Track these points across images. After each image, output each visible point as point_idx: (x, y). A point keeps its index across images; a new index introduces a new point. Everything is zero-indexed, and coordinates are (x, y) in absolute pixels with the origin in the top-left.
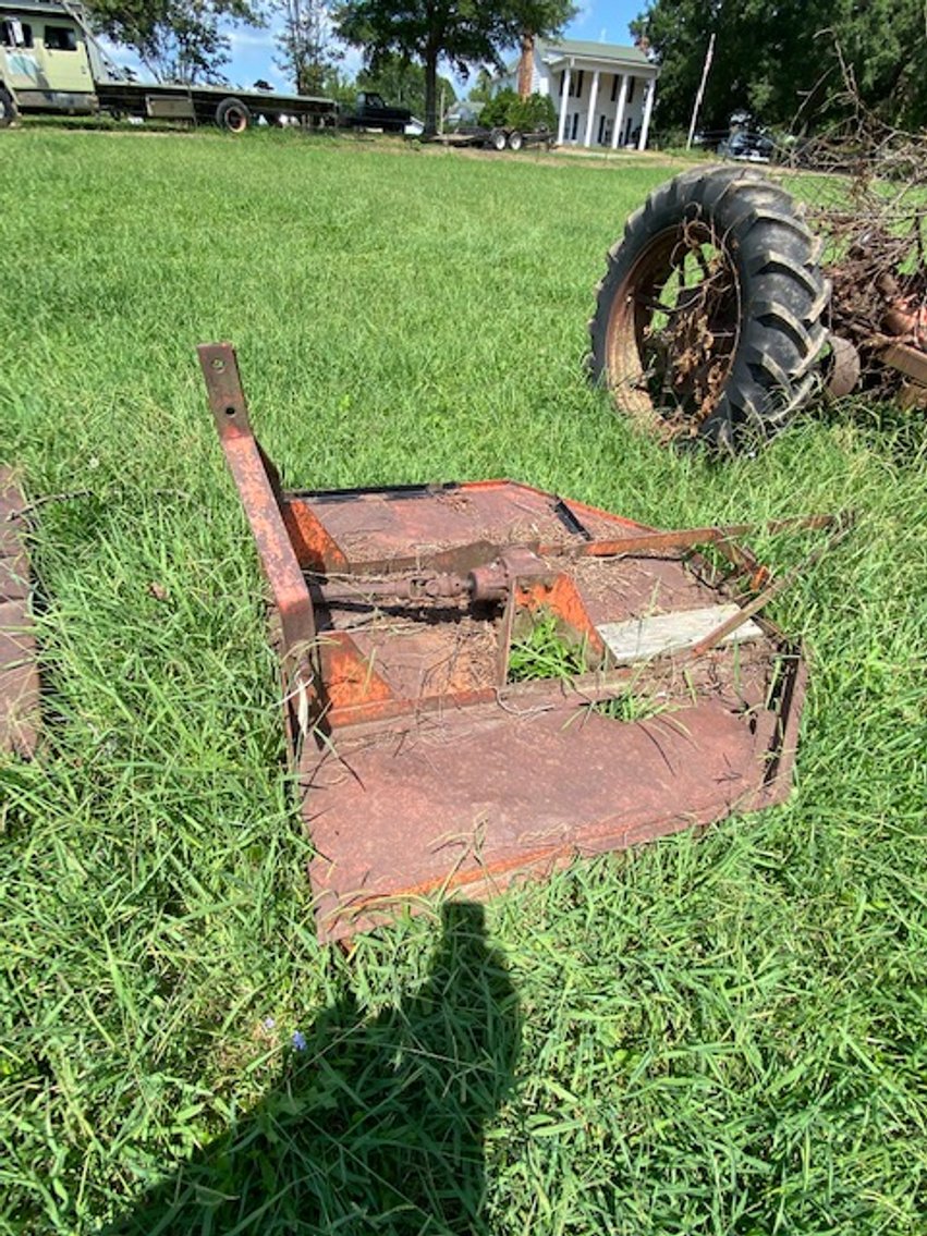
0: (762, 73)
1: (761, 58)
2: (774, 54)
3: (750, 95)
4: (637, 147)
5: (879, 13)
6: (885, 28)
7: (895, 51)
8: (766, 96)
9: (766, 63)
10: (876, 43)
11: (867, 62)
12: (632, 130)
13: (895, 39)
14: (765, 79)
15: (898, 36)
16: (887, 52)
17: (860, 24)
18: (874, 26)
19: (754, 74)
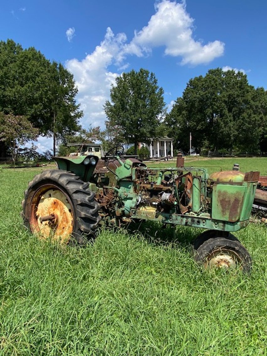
0: (204, 139)
1: (204, 136)
4: (171, 156)
6: (232, 128)
7: (236, 133)
8: (208, 144)
9: (205, 137)
10: (231, 132)
11: (231, 135)
17: (227, 129)
18: (230, 128)
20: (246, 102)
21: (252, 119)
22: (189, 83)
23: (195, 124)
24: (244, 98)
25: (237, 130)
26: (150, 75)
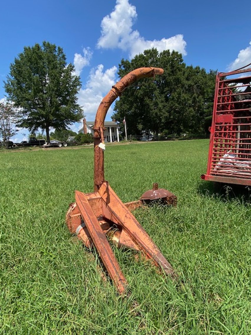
0: (139, 123)
1: (138, 120)
2: (141, 119)
3: (138, 128)
4: (117, 141)
5: (160, 108)
6: (163, 111)
8: (141, 127)
9: (139, 121)
12: (116, 138)
13: (166, 112)
14: (140, 124)
15: (167, 111)
16: (165, 115)
19: (137, 124)
20: (178, 81)
21: (182, 99)
22: (121, 64)
23: (128, 107)
24: (175, 77)
25: (169, 112)
26: (57, 49)
